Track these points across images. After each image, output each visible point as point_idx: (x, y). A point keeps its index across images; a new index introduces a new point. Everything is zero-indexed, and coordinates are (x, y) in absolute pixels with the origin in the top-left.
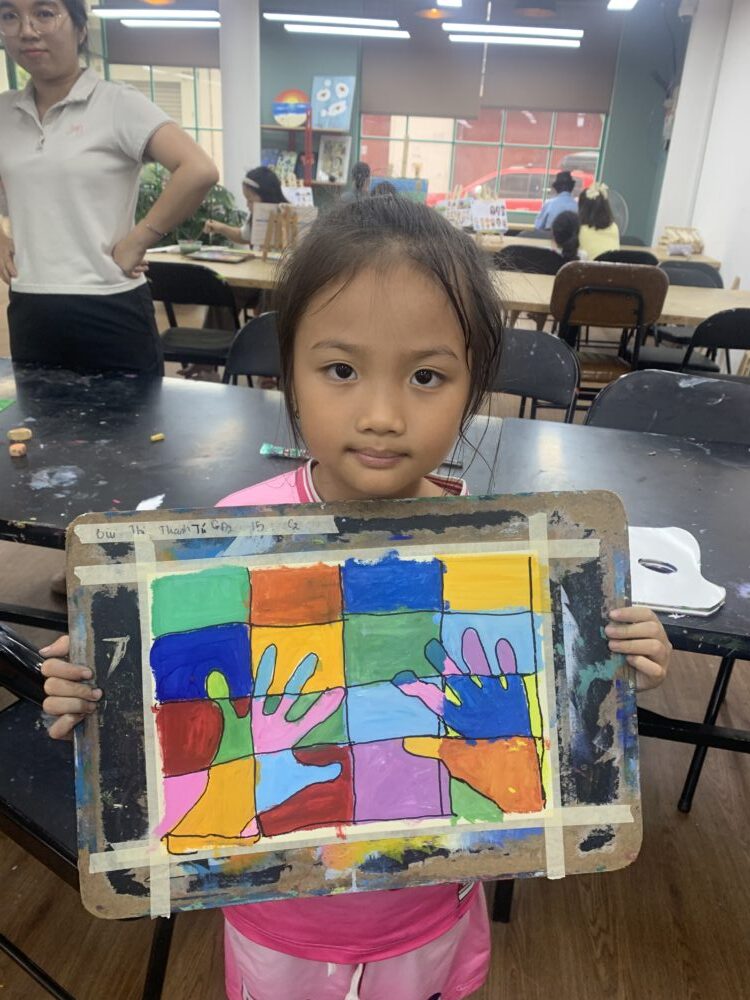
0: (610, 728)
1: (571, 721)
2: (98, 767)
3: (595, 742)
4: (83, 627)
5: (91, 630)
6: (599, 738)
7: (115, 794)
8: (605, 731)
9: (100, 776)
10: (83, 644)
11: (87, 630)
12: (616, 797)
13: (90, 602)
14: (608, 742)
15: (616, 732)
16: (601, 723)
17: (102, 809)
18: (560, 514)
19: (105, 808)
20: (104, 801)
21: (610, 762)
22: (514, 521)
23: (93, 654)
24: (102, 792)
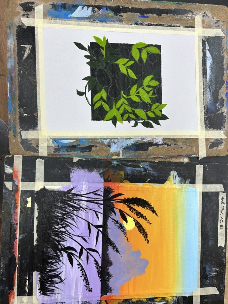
0: (223, 100)
1: (208, 96)
2: (17, 98)
3: (217, 105)
4: (13, 39)
5: (16, 41)
6: (219, 103)
7: (24, 110)
8: (221, 101)
9: (18, 102)
10: (13, 46)
11: (14, 40)
12: (224, 127)
13: (16, 29)
14: (222, 105)
15: (225, 101)
16: (219, 97)
17: (19, 115)
18: (207, 13)
19: (20, 115)
20: (20, 112)
21: (223, 113)
22: (189, 14)
23: (16, 51)
24: (19, 108)
